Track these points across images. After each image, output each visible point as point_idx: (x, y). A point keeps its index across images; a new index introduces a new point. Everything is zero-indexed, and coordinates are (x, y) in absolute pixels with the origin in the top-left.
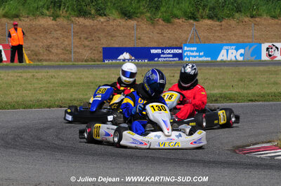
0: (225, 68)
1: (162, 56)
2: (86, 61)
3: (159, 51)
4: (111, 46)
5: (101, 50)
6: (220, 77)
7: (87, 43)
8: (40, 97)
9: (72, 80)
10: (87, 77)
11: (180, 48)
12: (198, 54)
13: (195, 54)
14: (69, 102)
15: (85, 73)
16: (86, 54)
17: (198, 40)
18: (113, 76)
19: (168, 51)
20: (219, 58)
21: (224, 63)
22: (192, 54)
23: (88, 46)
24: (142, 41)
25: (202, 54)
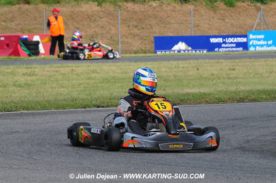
1: (223, 45)
2: (135, 53)
3: (220, 40)
4: (164, 35)
5: (153, 40)
7: (136, 31)
8: (75, 95)
9: (116, 75)
11: (245, 36)
12: (265, 42)
13: (262, 42)
14: (109, 101)
16: (136, 44)
17: (265, 26)
19: (231, 40)
22: (259, 43)
23: (137, 35)
24: (199, 28)
25: (270, 42)
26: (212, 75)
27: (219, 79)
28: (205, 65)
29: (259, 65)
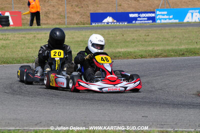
0: (191, 28)
1: (138, 19)
2: (77, 24)
3: (136, 15)
4: (97, 12)
5: (89, 15)
6: (186, 35)
7: (77, 9)
10: (78, 37)
11: (154, 12)
13: (166, 17)
16: (77, 18)
17: (168, 5)
19: (144, 15)
20: (186, 20)
21: (189, 24)
23: (78, 12)
24: (122, 7)
25: (171, 17)
26: (133, 39)
27: (138, 42)
28: (128, 32)
29: (165, 33)
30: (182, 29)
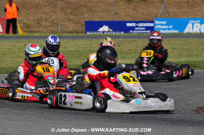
0: (191, 39)
1: (136, 28)
2: (71, 33)
3: (134, 25)
4: (92, 20)
5: (84, 23)
6: (186, 47)
7: (71, 17)
10: (72, 47)
11: (152, 22)
12: (167, 27)
13: (165, 27)
15: (70, 43)
16: (71, 27)
17: (167, 15)
18: (94, 45)
19: (142, 25)
20: (186, 31)
21: (190, 35)
22: (162, 27)
23: (72, 20)
24: (119, 16)
25: (171, 27)
26: (130, 50)
27: (136, 53)
28: (125, 42)
30: (181, 41)
